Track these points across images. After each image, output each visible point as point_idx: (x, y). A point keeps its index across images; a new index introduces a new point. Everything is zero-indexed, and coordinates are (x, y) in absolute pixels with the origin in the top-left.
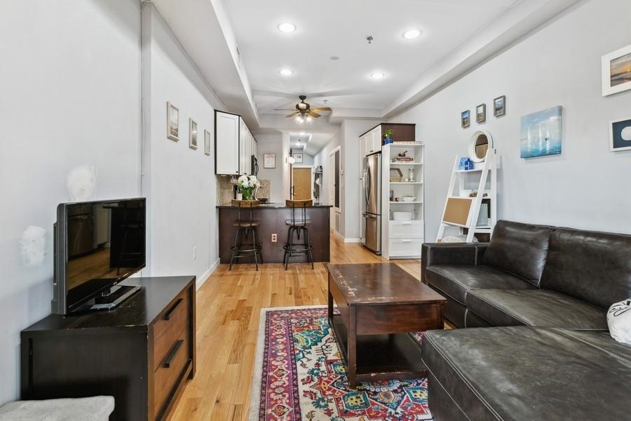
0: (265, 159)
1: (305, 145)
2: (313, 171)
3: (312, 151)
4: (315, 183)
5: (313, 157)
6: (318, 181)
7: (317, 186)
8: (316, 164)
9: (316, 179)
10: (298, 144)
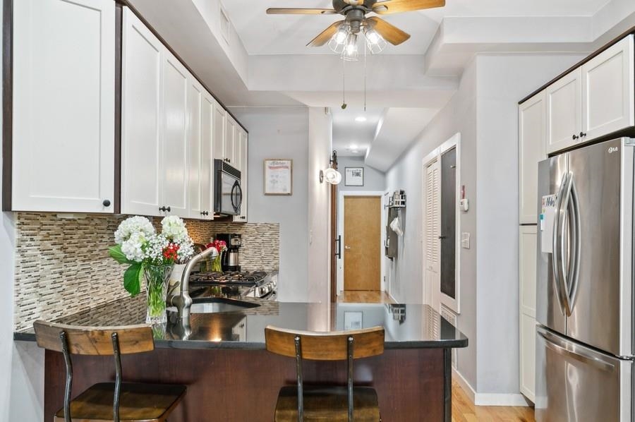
0: (268, 171)
1: (367, 148)
2: (385, 202)
3: (383, 161)
4: (389, 229)
5: (384, 173)
6: (395, 225)
7: (392, 235)
8: (392, 186)
9: (390, 220)
10: (354, 147)
